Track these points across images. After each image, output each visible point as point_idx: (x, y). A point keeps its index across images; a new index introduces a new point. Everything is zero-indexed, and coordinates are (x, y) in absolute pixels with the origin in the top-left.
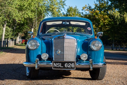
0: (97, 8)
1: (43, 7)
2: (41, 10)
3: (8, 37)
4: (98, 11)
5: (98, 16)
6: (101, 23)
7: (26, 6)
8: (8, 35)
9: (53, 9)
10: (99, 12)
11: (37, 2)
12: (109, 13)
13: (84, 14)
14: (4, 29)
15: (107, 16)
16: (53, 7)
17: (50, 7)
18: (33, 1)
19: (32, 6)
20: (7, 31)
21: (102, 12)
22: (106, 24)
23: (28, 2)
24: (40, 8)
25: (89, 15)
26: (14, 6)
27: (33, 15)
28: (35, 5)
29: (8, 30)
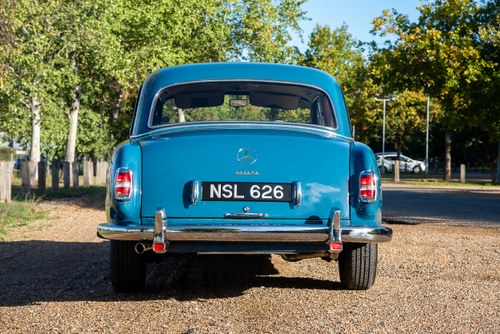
0: (432, 20)
1: (220, 27)
2: (212, 36)
3: (93, 145)
4: (436, 34)
5: (438, 51)
6: (450, 78)
7: (154, 22)
8: (93, 141)
9: (258, 30)
10: (439, 36)
11: (195, 7)
12: (483, 37)
13: (380, 47)
14: (75, 117)
15: (473, 51)
16: (258, 24)
17: (247, 26)
18: (179, 4)
19: (175, 23)
20: (85, 125)
21: (454, 35)
22: (469, 81)
23: (162, 9)
24: (208, 30)
25: (400, 49)
26: (106, 23)
27: (180, 60)
28: (188, 20)
29: (91, 120)
